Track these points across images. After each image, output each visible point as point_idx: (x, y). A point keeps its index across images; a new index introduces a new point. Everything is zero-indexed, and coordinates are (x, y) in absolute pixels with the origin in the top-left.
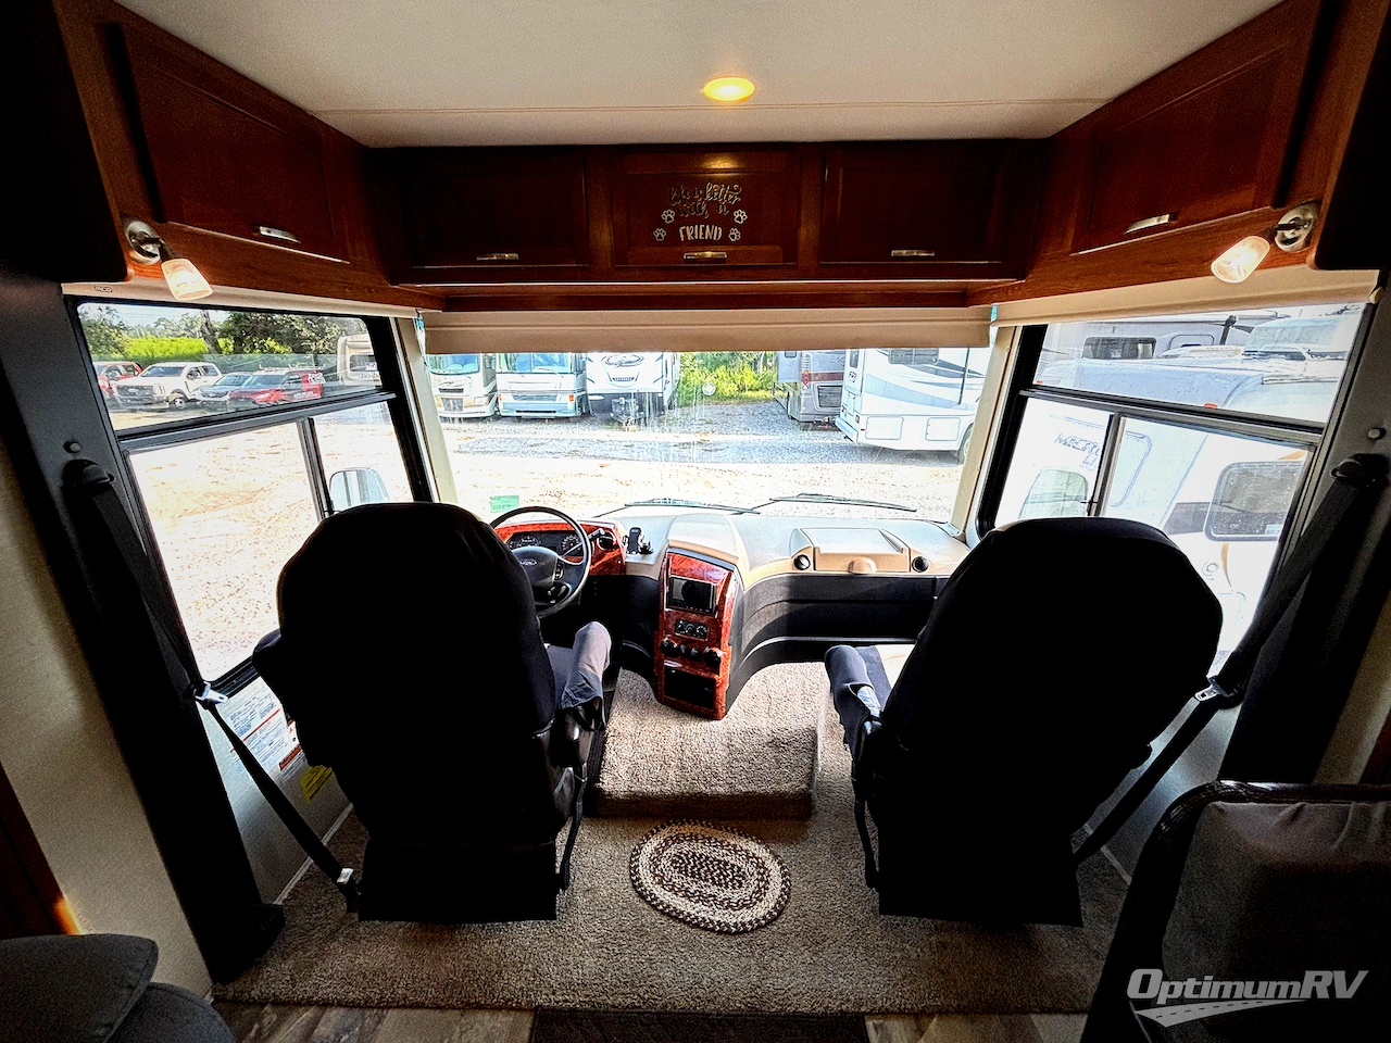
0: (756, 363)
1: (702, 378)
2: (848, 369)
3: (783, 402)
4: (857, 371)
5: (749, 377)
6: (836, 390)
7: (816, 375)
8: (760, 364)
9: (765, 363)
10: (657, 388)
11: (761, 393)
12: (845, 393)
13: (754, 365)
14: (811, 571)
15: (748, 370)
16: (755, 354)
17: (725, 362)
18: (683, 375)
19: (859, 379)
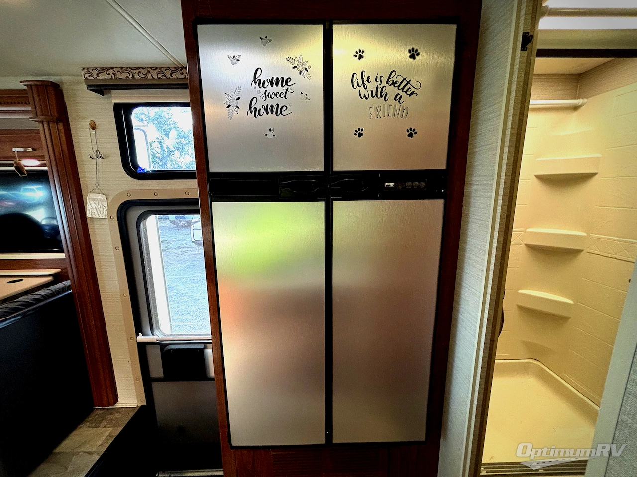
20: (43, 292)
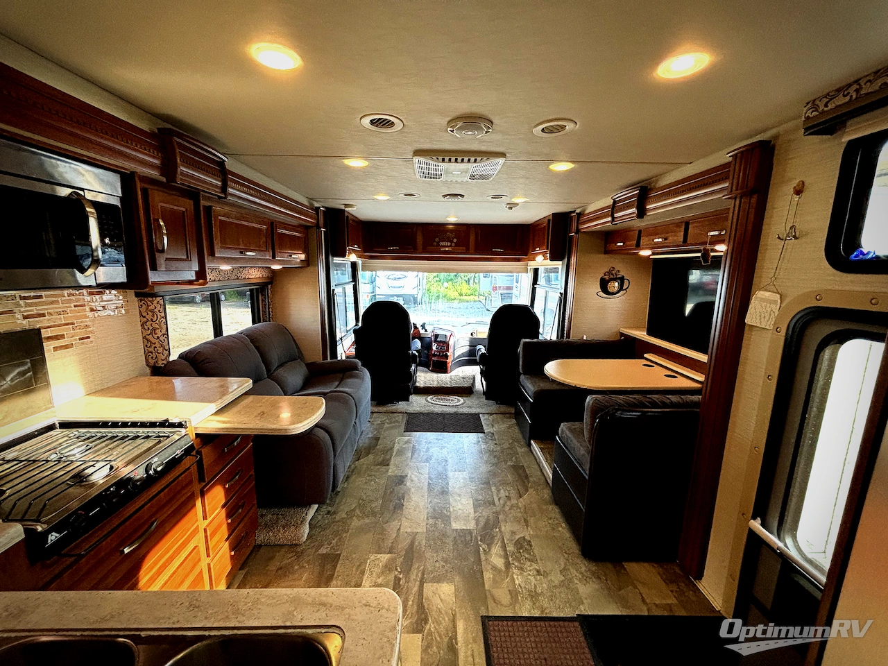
0: (469, 281)
1: (438, 288)
2: (515, 284)
3: (483, 302)
4: (518, 285)
5: (465, 289)
6: (511, 295)
7: (500, 287)
8: (471, 281)
9: (474, 281)
10: (414, 292)
11: (472, 297)
12: (514, 296)
13: (468, 282)
14: (475, 337)
15: (465, 284)
16: (470, 275)
17: (452, 280)
18: (428, 286)
19: (519, 289)
20: (674, 398)
